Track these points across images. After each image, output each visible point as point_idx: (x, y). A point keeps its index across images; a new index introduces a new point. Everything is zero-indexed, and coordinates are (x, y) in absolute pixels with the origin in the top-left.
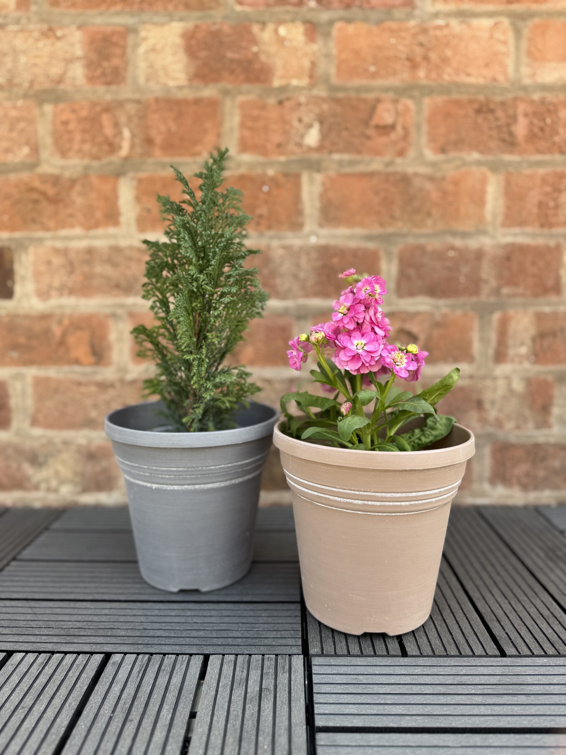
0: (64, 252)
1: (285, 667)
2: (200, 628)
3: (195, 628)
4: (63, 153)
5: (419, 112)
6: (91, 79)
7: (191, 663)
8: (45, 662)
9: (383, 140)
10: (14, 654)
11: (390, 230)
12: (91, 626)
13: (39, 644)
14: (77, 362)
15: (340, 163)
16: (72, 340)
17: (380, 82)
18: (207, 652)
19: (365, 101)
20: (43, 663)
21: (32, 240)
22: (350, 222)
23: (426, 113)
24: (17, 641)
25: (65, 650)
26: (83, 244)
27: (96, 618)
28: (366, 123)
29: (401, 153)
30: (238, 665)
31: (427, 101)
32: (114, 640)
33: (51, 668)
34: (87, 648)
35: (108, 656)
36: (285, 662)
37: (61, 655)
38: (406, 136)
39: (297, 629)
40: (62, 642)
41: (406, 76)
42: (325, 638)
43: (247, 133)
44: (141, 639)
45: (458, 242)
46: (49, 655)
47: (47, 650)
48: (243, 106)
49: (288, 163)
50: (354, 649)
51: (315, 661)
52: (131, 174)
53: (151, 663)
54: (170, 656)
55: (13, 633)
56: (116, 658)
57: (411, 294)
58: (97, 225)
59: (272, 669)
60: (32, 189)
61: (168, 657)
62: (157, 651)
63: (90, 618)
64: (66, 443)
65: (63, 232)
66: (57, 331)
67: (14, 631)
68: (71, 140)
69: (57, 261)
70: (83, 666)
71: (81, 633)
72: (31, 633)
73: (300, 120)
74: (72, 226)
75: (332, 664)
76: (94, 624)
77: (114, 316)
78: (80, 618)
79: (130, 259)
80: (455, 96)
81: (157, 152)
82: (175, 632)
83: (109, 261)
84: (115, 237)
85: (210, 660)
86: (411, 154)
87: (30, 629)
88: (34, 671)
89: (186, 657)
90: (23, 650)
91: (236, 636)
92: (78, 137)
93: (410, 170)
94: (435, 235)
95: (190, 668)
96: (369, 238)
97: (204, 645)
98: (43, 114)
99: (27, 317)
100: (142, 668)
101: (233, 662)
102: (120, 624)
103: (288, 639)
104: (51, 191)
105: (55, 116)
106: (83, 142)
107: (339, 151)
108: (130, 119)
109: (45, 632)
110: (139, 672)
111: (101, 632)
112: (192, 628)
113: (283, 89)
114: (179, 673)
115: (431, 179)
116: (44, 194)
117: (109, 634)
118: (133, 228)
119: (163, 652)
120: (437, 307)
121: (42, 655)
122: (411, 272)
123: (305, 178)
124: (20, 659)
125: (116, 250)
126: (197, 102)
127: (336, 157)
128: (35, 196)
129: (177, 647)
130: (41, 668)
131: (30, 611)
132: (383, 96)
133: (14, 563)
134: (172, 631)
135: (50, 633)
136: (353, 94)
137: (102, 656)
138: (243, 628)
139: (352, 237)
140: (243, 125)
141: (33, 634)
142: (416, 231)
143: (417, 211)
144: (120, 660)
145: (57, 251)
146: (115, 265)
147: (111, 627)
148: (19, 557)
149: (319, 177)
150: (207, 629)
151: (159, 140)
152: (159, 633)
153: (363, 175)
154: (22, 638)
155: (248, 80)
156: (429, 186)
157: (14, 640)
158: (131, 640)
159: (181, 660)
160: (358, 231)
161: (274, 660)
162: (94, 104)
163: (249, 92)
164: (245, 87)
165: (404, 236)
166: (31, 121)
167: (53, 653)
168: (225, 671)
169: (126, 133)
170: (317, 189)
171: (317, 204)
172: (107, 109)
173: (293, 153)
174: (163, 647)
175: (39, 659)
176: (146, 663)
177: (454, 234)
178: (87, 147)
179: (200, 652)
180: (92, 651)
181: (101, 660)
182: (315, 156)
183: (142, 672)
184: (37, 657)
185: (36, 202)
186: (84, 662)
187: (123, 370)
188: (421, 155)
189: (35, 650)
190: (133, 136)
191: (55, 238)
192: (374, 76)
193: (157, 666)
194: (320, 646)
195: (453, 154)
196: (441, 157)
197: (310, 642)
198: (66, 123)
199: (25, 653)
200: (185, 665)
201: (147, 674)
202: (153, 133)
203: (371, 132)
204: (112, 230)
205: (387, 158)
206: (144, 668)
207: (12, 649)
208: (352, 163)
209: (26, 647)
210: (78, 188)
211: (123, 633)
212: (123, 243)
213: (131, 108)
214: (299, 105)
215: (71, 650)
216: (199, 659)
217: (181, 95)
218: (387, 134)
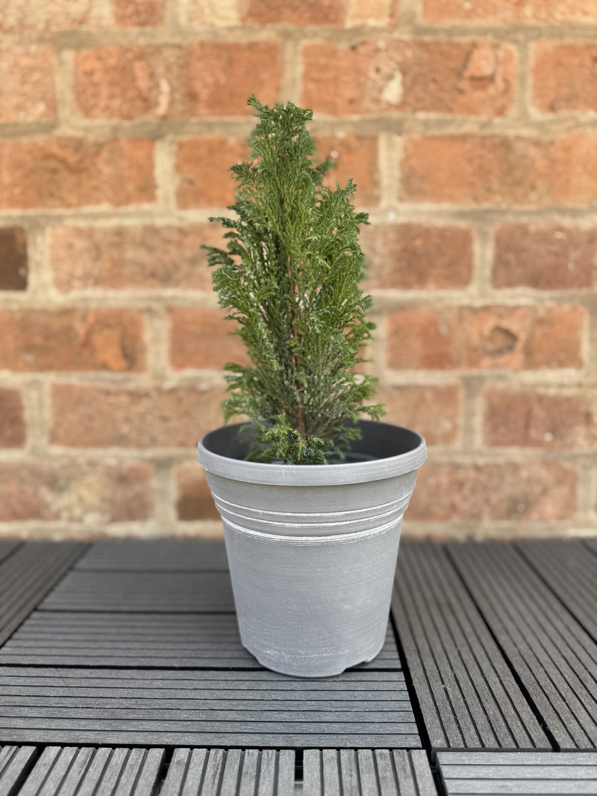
0: (89, 233)
1: (405, 769)
2: (283, 708)
3: (275, 709)
4: (87, 112)
5: (524, 60)
6: (121, 19)
7: (280, 762)
8: (88, 761)
9: (479, 95)
10: (47, 749)
11: (486, 205)
12: (142, 705)
13: (77, 733)
14: (105, 367)
15: (426, 124)
16: (98, 340)
17: (477, 23)
18: (298, 744)
19: (457, 46)
20: (86, 762)
21: (49, 218)
22: (437, 197)
23: (531, 62)
24: (48, 728)
25: (112, 742)
26: (112, 223)
27: (146, 694)
28: (459, 74)
29: (501, 112)
30: (343, 766)
31: (533, 46)
32: (173, 727)
33: (97, 771)
34: (140, 739)
35: (169, 751)
36: (404, 760)
37: (108, 750)
38: (507, 91)
39: (407, 709)
40: (107, 729)
41: (509, 14)
42: (447, 723)
43: (312, 86)
44: (209, 724)
45: (567, 222)
46: (91, 749)
47: (89, 741)
48: (307, 52)
49: (363, 122)
50: (489, 740)
51: (443, 758)
52: (170, 137)
53: (228, 763)
54: (251, 751)
55: (42, 716)
56: (180, 755)
57: (510, 284)
58: (128, 200)
59: (389, 771)
60: (48, 156)
61: (248, 753)
62: (233, 744)
63: (139, 693)
64: (92, 464)
65: (87, 209)
66: (80, 329)
67: (44, 712)
68: (96, 95)
69: (80, 244)
70: (138, 767)
71: (131, 717)
72: (65, 716)
73: (378, 70)
74: (98, 202)
75: (466, 763)
76: (146, 702)
77: (149, 311)
78: (125, 693)
79: (168, 242)
80: (568, 41)
81: (202, 110)
82: (250, 715)
83: (143, 244)
84: (150, 214)
85: (305, 758)
86: (513, 112)
87: (64, 710)
88: (75, 775)
89: (273, 753)
90: (57, 741)
91: (331, 721)
92: (105, 91)
93: (511, 133)
94: (539, 213)
95: (280, 770)
96: (461, 215)
97: (292, 734)
98: (62, 63)
99: (44, 312)
100: (217, 770)
101: (335, 761)
102: (179, 702)
103: (400, 725)
104: (73, 159)
105: (77, 65)
106: (112, 97)
107: (425, 109)
108: (168, 69)
109: (83, 713)
110: (214, 776)
111: (156, 715)
112: (272, 709)
113: (357, 31)
114: (267, 778)
115: (537, 143)
116: (63, 162)
117: (167, 717)
118: (173, 204)
119: (240, 744)
120: (542, 300)
121: (83, 749)
122: (511, 257)
123: (383, 142)
124: (55, 756)
125: (151, 230)
126: (252, 46)
127: (421, 115)
128: (53, 164)
129: (258, 737)
130: (83, 771)
131: (61, 683)
132: (480, 39)
133: (35, 615)
134: (246, 713)
135: (90, 716)
136: (443, 38)
137: (162, 751)
138: (337, 708)
139: (439, 214)
140: (307, 76)
141: (68, 717)
142: (517, 207)
143: (518, 183)
144: (186, 758)
145: (79, 232)
146: (150, 249)
147: (168, 706)
148: (41, 607)
149: (399, 141)
150: (291, 709)
151: (204, 94)
152: (231, 716)
153: (454, 138)
154: (54, 724)
155: (314, 20)
156: (533, 152)
157: (44, 727)
158: (195, 727)
159: (266, 757)
160: (446, 206)
161: (389, 757)
162: (125, 50)
163: (315, 35)
164: (311, 28)
165: (502, 213)
166: (48, 71)
167: (97, 746)
168: (327, 775)
169: (165, 86)
170: (398, 155)
171: (397, 173)
172: (141, 56)
173: (368, 111)
174: (240, 737)
175: (79, 755)
176: (221, 762)
177: (562, 211)
178: (116, 103)
179: (289, 745)
180: (148, 743)
181: (161, 757)
182: (395, 115)
183: (218, 776)
184: (77, 753)
185: (54, 171)
186: (140, 761)
187: (160, 376)
188: (525, 114)
189: (73, 741)
190: (173, 90)
191: (77, 216)
192: (469, 14)
193: (237, 767)
194: (443, 735)
195: (564, 113)
196: (550, 116)
197: (429, 728)
198: (89, 74)
199: (60, 747)
200: (274, 766)
201: (225, 780)
202: (198, 86)
203: (465, 85)
204: (146, 206)
205: (483, 118)
206: (219, 771)
207: (42, 741)
208: (440, 123)
209: (61, 737)
210: (105, 154)
211: (184, 716)
212: (160, 222)
213: (170, 55)
214: (378, 50)
215: (121, 742)
216: (290, 756)
217: (231, 38)
218: (484, 88)
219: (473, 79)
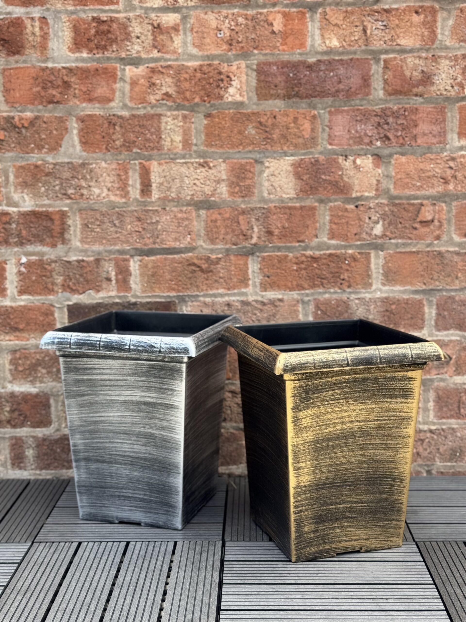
4: (213, 241)
5: (449, 211)
6: (232, 194)
9: (425, 230)
11: (431, 287)
15: (397, 245)
17: (423, 192)
19: (413, 204)
21: (190, 297)
22: (403, 283)
23: (454, 212)
26: (227, 299)
28: (415, 219)
29: (438, 238)
31: (454, 203)
38: (440, 226)
41: (440, 189)
43: (334, 226)
48: (331, 210)
49: (362, 245)
52: (257, 254)
57: (446, 329)
58: (234, 287)
60: (191, 264)
65: (212, 292)
68: (218, 233)
73: (370, 218)
74: (217, 288)
79: (255, 309)
84: (245, 294)
86: (445, 238)
92: (223, 230)
93: (443, 249)
94: (461, 290)
96: (416, 292)
98: (199, 216)
105: (207, 217)
106: (227, 234)
107: (396, 238)
108: (258, 220)
113: (358, 199)
115: (458, 254)
116: (200, 267)
118: (258, 289)
122: (446, 313)
123: (373, 254)
125: (246, 303)
126: (302, 208)
127: (394, 241)
128: (193, 268)
132: (425, 202)
136: (405, 201)
139: (404, 292)
140: (331, 222)
142: (448, 287)
143: (449, 275)
149: (382, 254)
151: (276, 232)
153: (412, 253)
155: (336, 193)
156: (456, 258)
160: (408, 287)
162: (234, 210)
163: (336, 200)
164: (334, 197)
165: (440, 290)
169: (256, 229)
170: (381, 261)
171: (381, 271)
172: (243, 212)
173: (364, 240)
178: (229, 237)
185: (194, 272)
188: (451, 239)
190: (260, 230)
191: (205, 296)
192: (419, 188)
196: (464, 240)
202: (273, 228)
203: (417, 225)
204: (243, 290)
205: (428, 241)
208: (405, 245)
210: (222, 264)
212: (251, 298)
213: (258, 213)
214: (370, 208)
217: (290, 204)
218: (428, 226)
219: (421, 222)
